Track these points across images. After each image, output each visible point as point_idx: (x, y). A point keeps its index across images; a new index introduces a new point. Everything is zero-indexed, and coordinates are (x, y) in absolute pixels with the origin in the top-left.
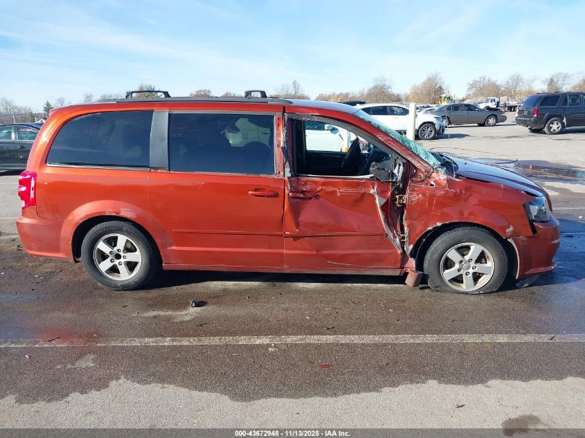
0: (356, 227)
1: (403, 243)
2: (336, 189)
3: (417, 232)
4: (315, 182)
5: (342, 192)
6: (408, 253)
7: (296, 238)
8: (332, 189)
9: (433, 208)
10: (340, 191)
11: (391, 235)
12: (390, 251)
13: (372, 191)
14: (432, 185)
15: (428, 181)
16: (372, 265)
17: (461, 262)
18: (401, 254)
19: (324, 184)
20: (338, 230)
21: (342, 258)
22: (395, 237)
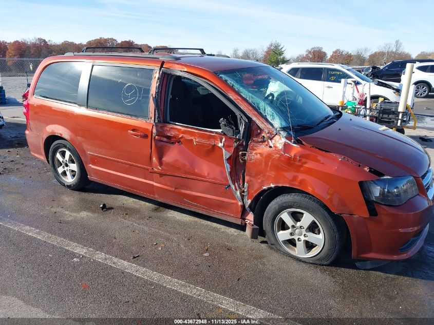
0: (206, 174)
1: (242, 197)
2: (192, 138)
3: (255, 189)
4: (179, 130)
5: (198, 142)
6: (247, 206)
7: (161, 175)
8: (190, 138)
9: (268, 169)
10: (196, 140)
11: (233, 187)
12: (233, 201)
13: (220, 145)
14: (271, 147)
15: (268, 142)
16: (219, 210)
17: (293, 226)
18: (241, 206)
19: (185, 132)
20: (192, 174)
21: (195, 199)
22: (236, 190)
